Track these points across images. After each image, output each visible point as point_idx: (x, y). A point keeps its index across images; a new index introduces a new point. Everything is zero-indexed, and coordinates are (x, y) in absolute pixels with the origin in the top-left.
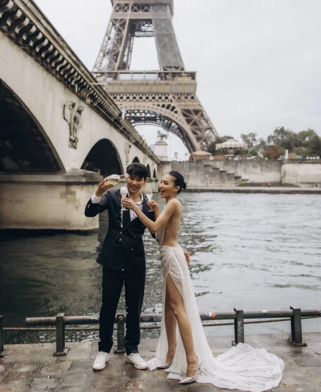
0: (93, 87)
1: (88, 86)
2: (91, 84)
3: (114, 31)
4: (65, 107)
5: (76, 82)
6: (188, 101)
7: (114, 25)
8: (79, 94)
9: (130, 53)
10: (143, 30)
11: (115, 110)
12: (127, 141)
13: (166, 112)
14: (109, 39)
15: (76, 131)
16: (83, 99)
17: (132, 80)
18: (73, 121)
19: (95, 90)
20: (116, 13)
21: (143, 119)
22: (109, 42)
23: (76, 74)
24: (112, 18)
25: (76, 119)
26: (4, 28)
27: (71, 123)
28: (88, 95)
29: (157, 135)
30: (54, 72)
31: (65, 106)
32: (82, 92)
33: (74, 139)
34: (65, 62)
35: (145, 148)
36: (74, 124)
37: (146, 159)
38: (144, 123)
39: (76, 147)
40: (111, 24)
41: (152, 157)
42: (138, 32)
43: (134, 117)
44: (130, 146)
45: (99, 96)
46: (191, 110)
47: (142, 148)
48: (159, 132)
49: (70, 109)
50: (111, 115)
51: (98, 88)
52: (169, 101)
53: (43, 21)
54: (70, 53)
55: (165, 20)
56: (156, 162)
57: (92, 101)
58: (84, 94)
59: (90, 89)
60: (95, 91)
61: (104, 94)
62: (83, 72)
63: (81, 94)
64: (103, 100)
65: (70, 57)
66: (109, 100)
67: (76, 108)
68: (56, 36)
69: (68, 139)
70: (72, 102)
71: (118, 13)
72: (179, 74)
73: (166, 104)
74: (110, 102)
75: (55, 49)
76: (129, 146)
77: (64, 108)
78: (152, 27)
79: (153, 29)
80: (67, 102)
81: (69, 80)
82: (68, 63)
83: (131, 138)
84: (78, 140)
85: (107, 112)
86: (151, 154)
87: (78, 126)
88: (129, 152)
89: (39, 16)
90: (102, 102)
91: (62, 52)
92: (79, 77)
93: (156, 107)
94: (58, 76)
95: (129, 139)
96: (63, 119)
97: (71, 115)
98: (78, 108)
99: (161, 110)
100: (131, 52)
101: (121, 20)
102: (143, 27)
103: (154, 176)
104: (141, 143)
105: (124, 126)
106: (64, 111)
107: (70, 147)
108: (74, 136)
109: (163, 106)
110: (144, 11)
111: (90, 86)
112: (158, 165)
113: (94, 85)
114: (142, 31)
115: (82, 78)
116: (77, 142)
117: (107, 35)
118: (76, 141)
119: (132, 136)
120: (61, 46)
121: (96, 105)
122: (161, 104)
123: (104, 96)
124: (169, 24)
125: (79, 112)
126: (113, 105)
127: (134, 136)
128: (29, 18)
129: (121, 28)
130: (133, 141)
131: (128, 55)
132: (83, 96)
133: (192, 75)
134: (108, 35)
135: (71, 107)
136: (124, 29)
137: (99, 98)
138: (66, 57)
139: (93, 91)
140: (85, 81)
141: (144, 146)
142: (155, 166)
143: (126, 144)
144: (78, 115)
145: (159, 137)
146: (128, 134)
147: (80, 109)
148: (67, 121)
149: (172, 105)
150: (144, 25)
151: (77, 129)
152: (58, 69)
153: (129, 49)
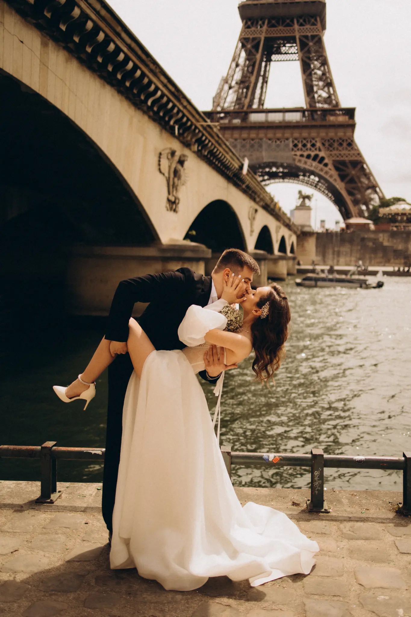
0: (201, 129)
1: (193, 127)
2: (198, 125)
3: (243, 54)
4: (162, 156)
5: (175, 122)
6: (343, 149)
7: (243, 46)
8: (181, 138)
9: (265, 84)
10: (284, 52)
11: (234, 160)
12: (252, 204)
13: (312, 166)
14: (237, 65)
15: (176, 190)
16: (187, 145)
17: (267, 121)
18: (172, 175)
19: (204, 132)
20: (247, 30)
21: (281, 174)
22: (238, 69)
23: (175, 110)
24: (242, 37)
25: (176, 173)
26: (71, 45)
27: (169, 178)
28: (194, 140)
29: (298, 196)
30: (145, 108)
31: (160, 154)
32: (185, 135)
33: (173, 199)
34: (159, 93)
35: (279, 214)
36: (173, 179)
37: (280, 228)
38: (281, 180)
39: (177, 209)
40: (240, 45)
41: (288, 226)
42: (277, 55)
43: (269, 172)
44: (256, 211)
45: (210, 141)
46: (347, 161)
47: (274, 213)
48: (300, 192)
49: (168, 159)
50: (228, 168)
51: (208, 129)
52: (316, 149)
53: (124, 35)
54: (165, 81)
55: (313, 37)
56: (295, 233)
57: (200, 148)
58: (189, 138)
59: (197, 131)
60: (203, 135)
61: (217, 138)
62: (185, 107)
63: (184, 138)
64: (215, 147)
65: (165, 86)
66: (224, 146)
67: (176, 158)
68: (144, 57)
69: (165, 200)
70: (170, 149)
71: (249, 30)
72: (332, 113)
73: (313, 154)
74: (227, 149)
75: (143, 75)
76: (254, 211)
77: (160, 157)
78: (296, 48)
79: (297, 50)
80: (164, 150)
81: (167, 119)
82: (163, 95)
83: (258, 199)
84: (179, 199)
85: (223, 164)
86: (287, 221)
87: (179, 181)
88: (254, 218)
89: (119, 29)
90: (214, 149)
91: (154, 79)
92: (180, 115)
93: (298, 158)
94: (151, 113)
95: (254, 200)
96: (158, 173)
97: (170, 167)
98: (180, 157)
99: (305, 163)
100: (267, 82)
101: (254, 39)
102: (284, 48)
103: (292, 251)
104: (272, 206)
105: (247, 183)
106: (159, 161)
107: (168, 210)
108: (173, 195)
109: (308, 157)
110: (285, 26)
111: (196, 127)
112: (298, 237)
113: (202, 126)
114: (281, 53)
115: (184, 115)
116: (178, 203)
117: (234, 60)
118: (177, 201)
119: (259, 196)
120: (151, 71)
121: (206, 153)
122: (305, 154)
123: (217, 142)
124: (319, 42)
125: (181, 162)
126: (230, 154)
127: (261, 196)
128: (104, 32)
129: (253, 51)
130: (261, 203)
131: (262, 88)
132: (187, 141)
133: (350, 113)
134: (237, 60)
135: (170, 157)
136: (257, 51)
137: (210, 144)
138: (160, 86)
139: (200, 135)
140: (188, 120)
141: (277, 210)
142: (294, 238)
143: (251, 207)
144: (179, 167)
145: (299, 198)
146: (253, 195)
147: (182, 159)
148: (164, 174)
149: (322, 154)
150: (284, 46)
151: (177, 185)
152: (149, 103)
153: (264, 79)
